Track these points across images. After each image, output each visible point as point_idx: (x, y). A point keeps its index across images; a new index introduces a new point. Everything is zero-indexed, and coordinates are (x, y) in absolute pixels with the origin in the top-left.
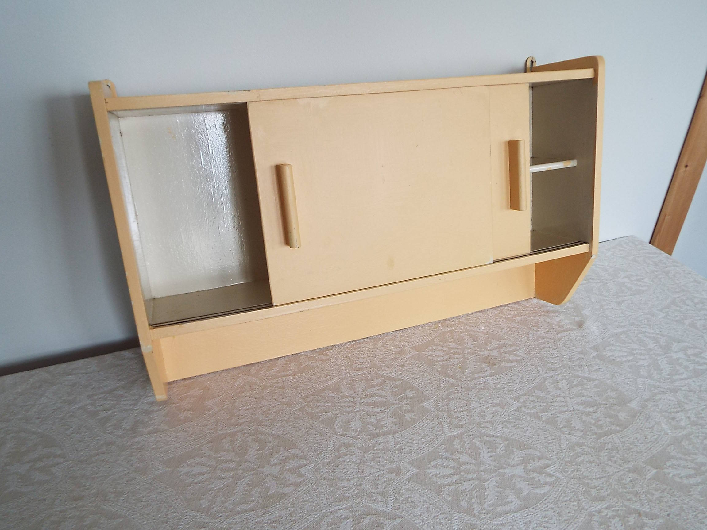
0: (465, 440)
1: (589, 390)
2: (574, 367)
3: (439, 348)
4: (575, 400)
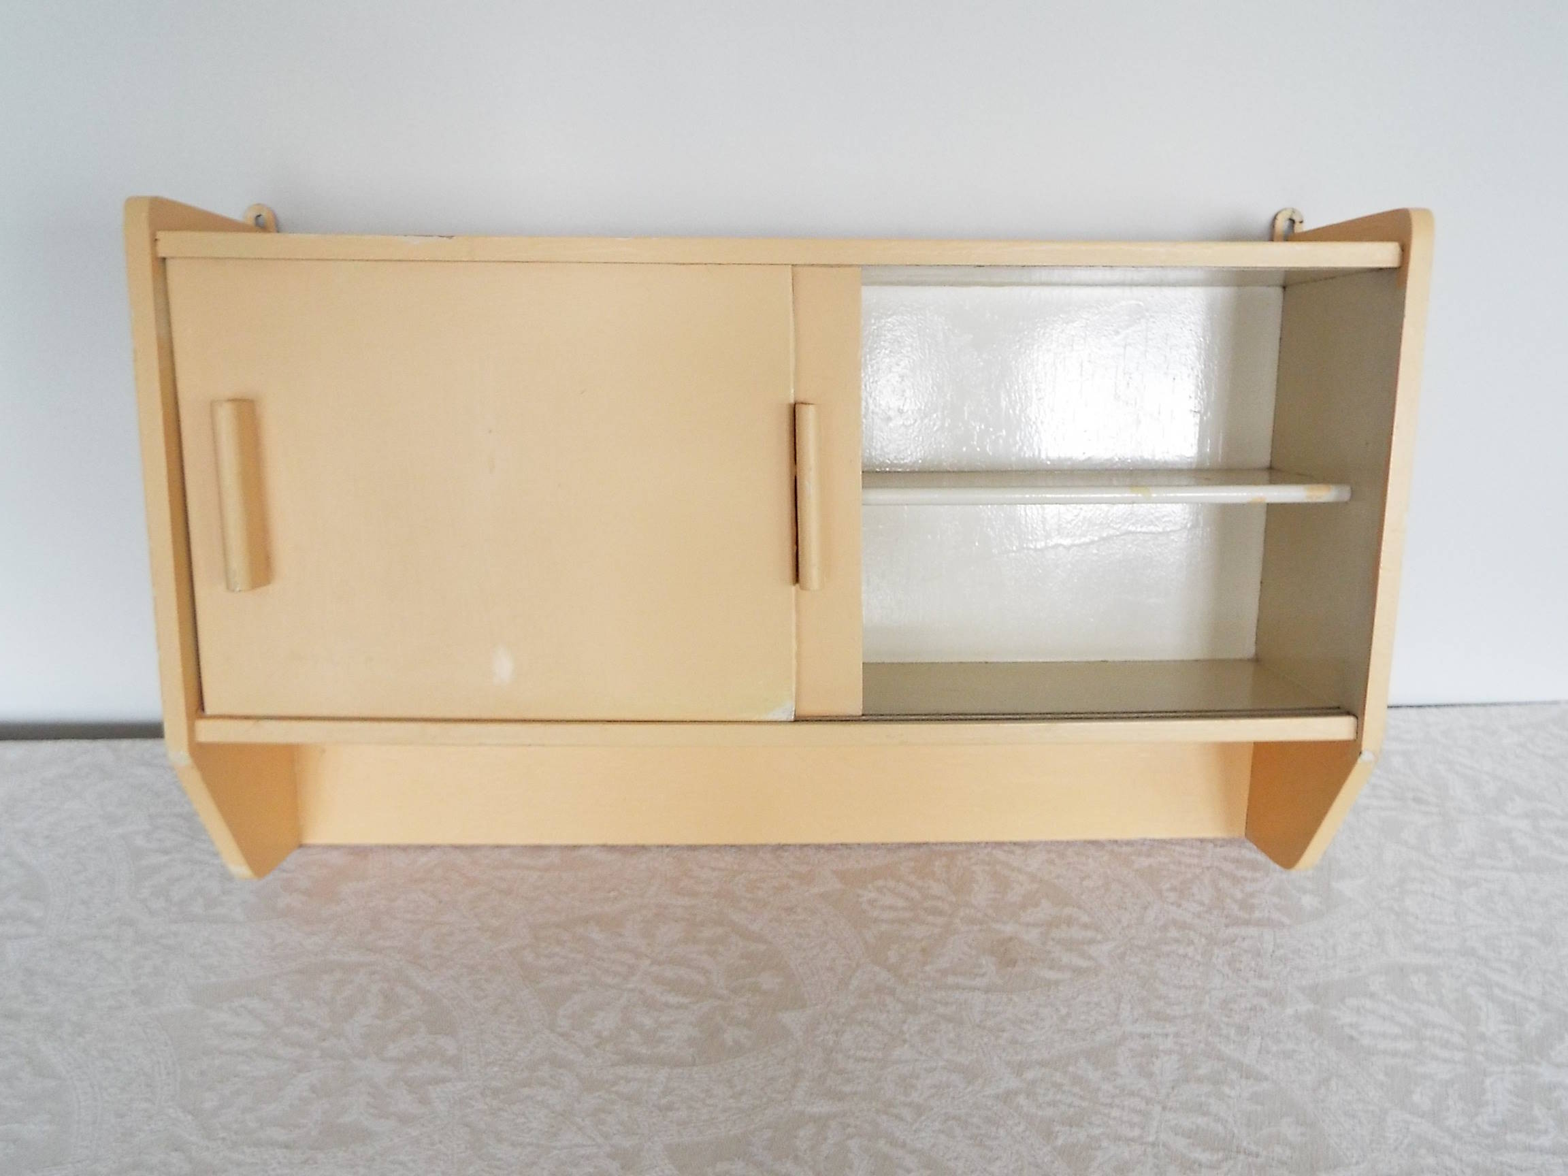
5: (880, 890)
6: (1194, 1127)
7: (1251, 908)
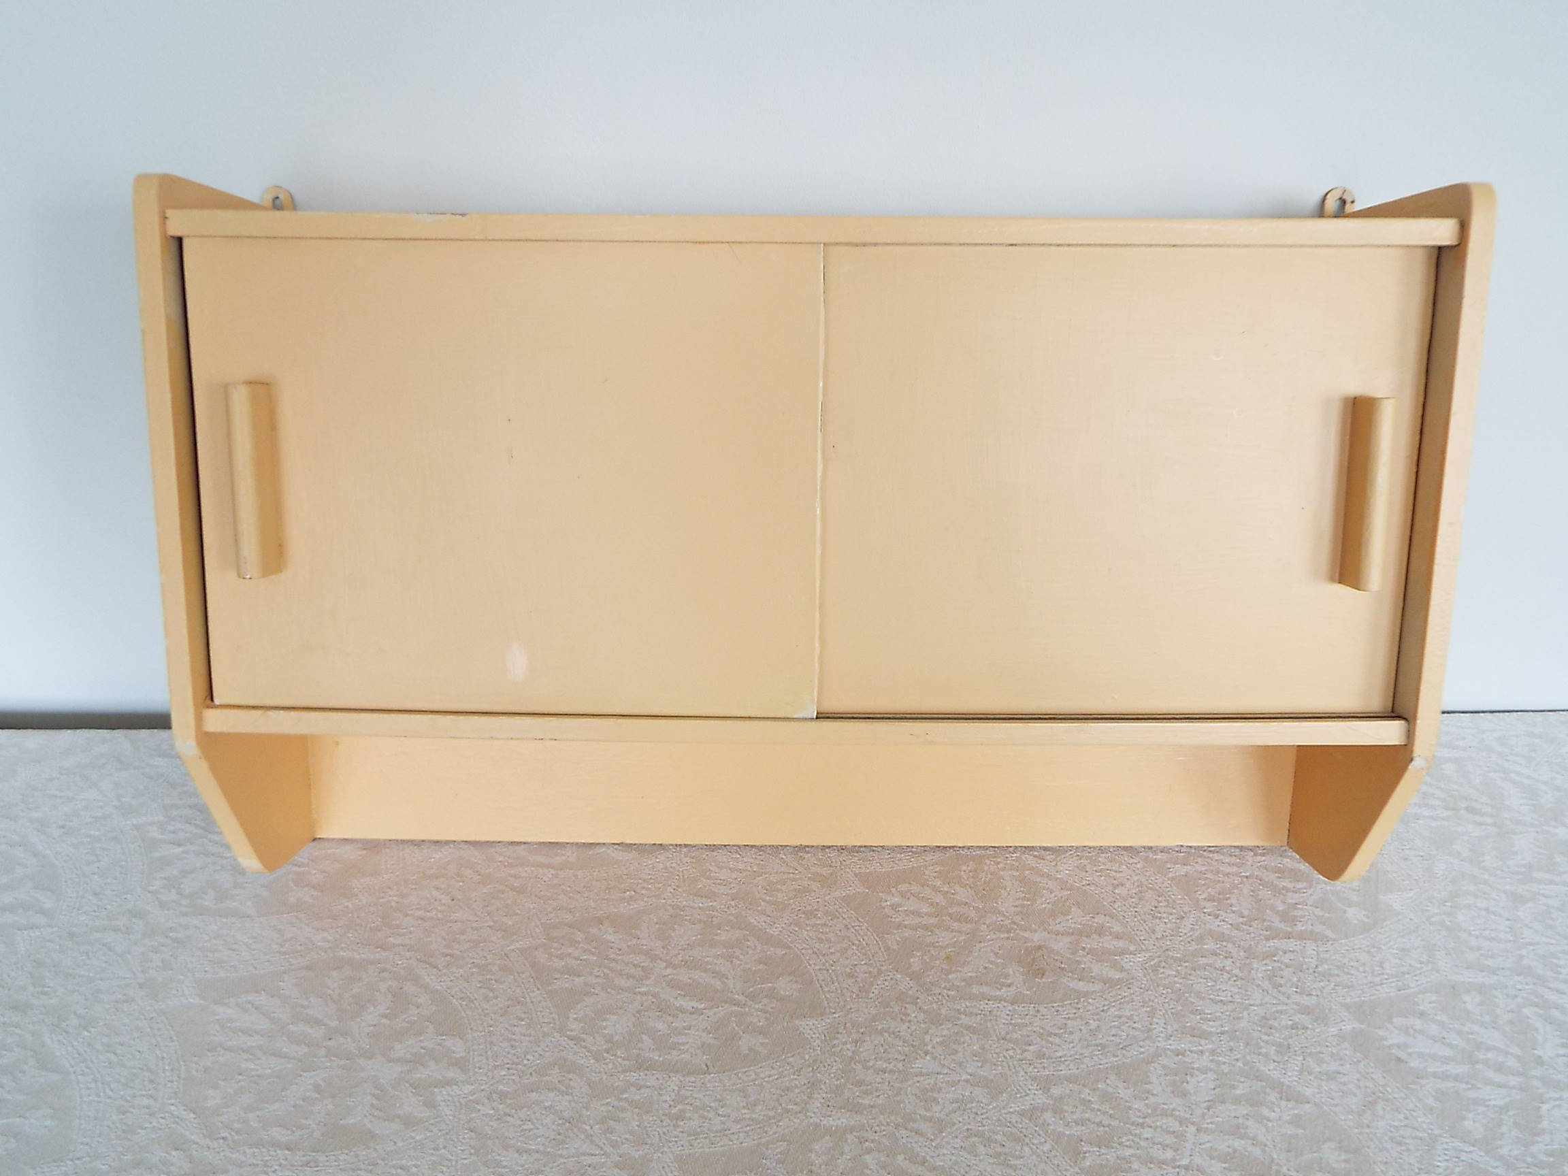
0: (847, 1149)
1: (1270, 1124)
2: (1262, 1044)
3: (927, 892)
4: (1210, 1138)
5: (903, 895)
6: (1230, 1150)
7: (1294, 920)
